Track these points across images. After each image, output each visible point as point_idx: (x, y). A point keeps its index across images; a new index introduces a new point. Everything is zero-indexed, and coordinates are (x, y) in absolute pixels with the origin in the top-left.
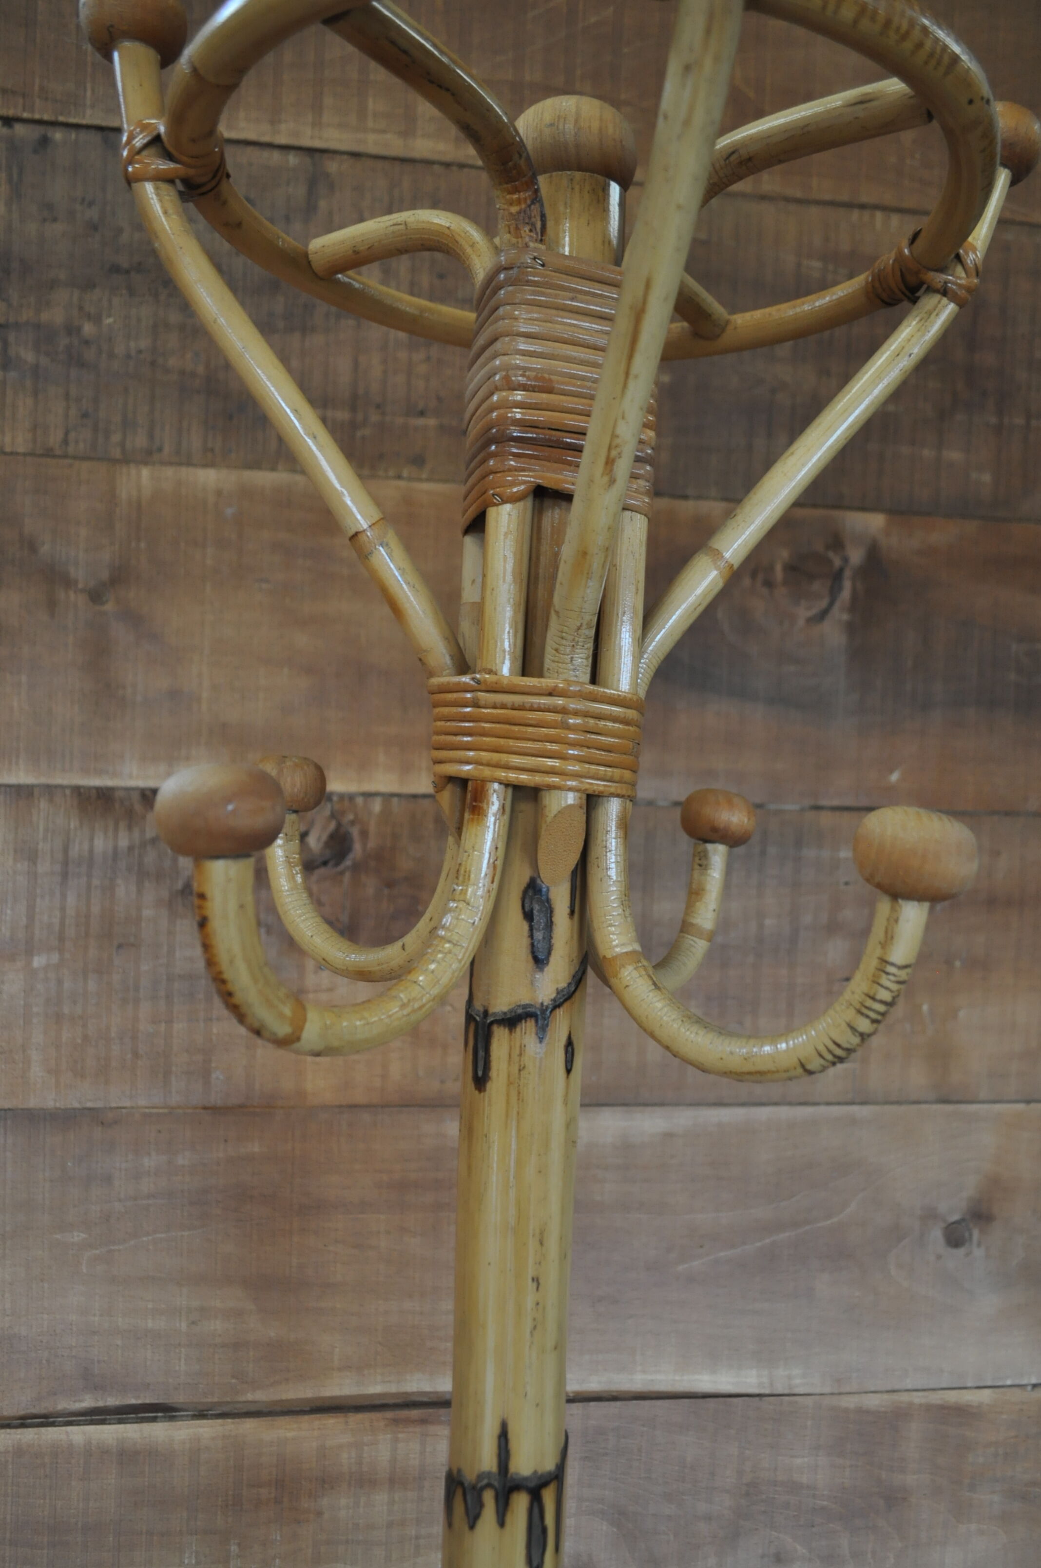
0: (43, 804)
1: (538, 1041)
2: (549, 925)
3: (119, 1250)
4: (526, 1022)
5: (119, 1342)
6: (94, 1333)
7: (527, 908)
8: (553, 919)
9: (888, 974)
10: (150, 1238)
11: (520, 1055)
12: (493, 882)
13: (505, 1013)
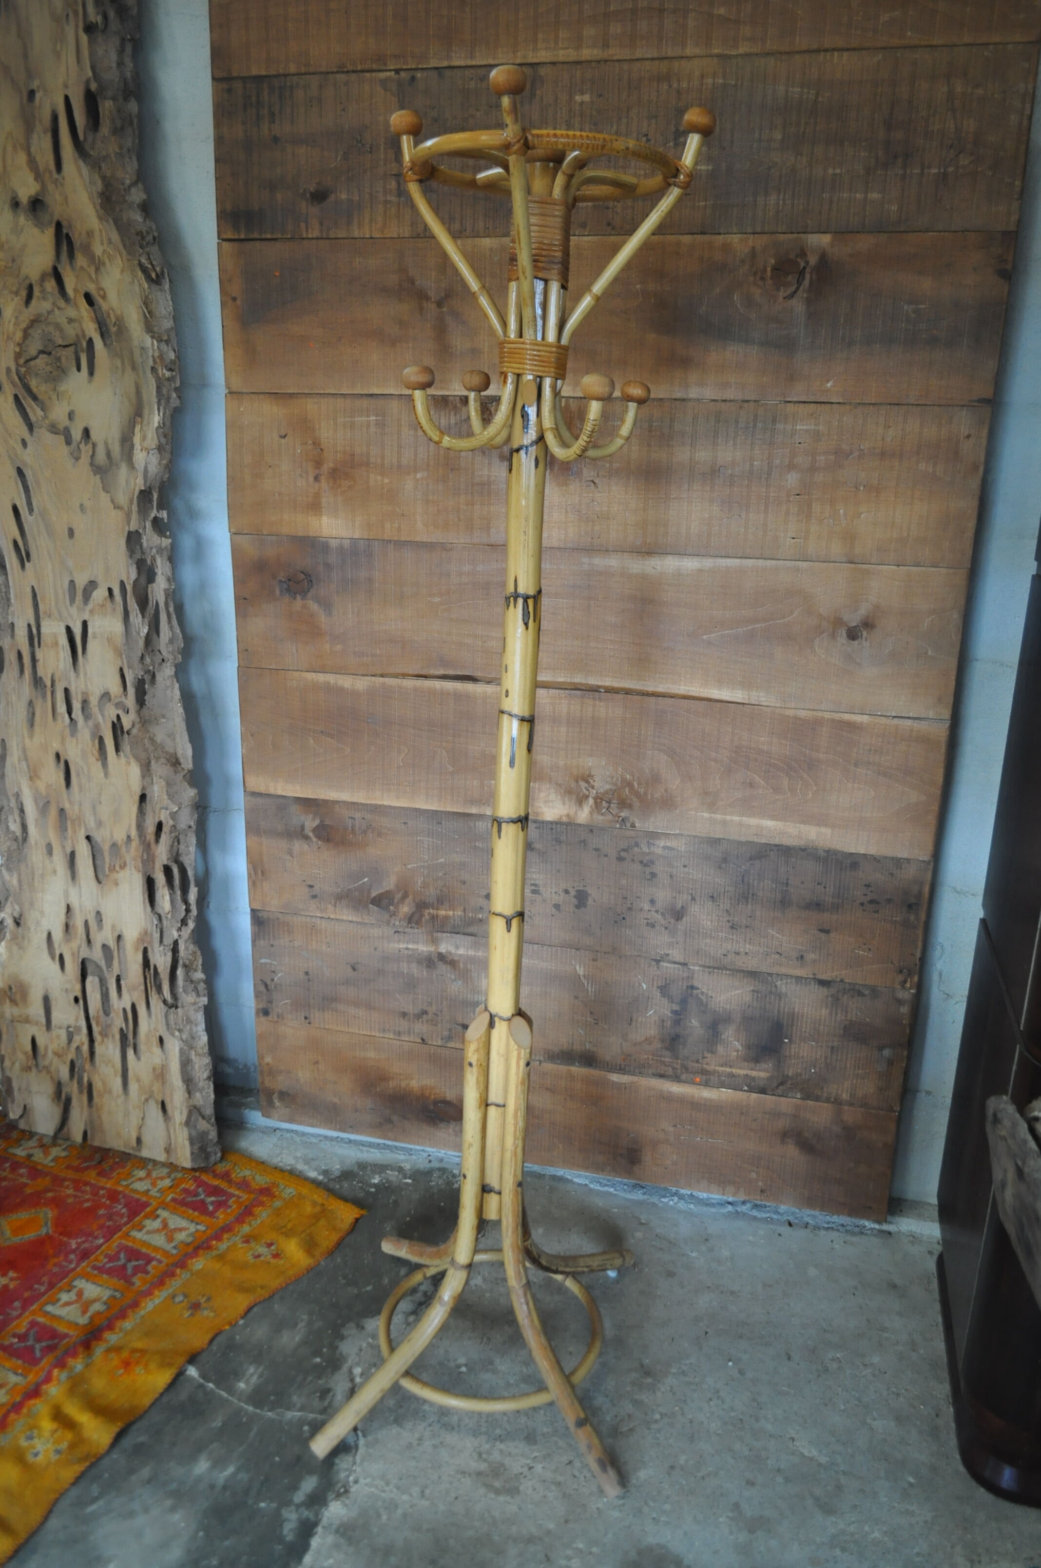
3: (453, 607)
5: (454, 647)
6: (444, 642)
10: (466, 602)
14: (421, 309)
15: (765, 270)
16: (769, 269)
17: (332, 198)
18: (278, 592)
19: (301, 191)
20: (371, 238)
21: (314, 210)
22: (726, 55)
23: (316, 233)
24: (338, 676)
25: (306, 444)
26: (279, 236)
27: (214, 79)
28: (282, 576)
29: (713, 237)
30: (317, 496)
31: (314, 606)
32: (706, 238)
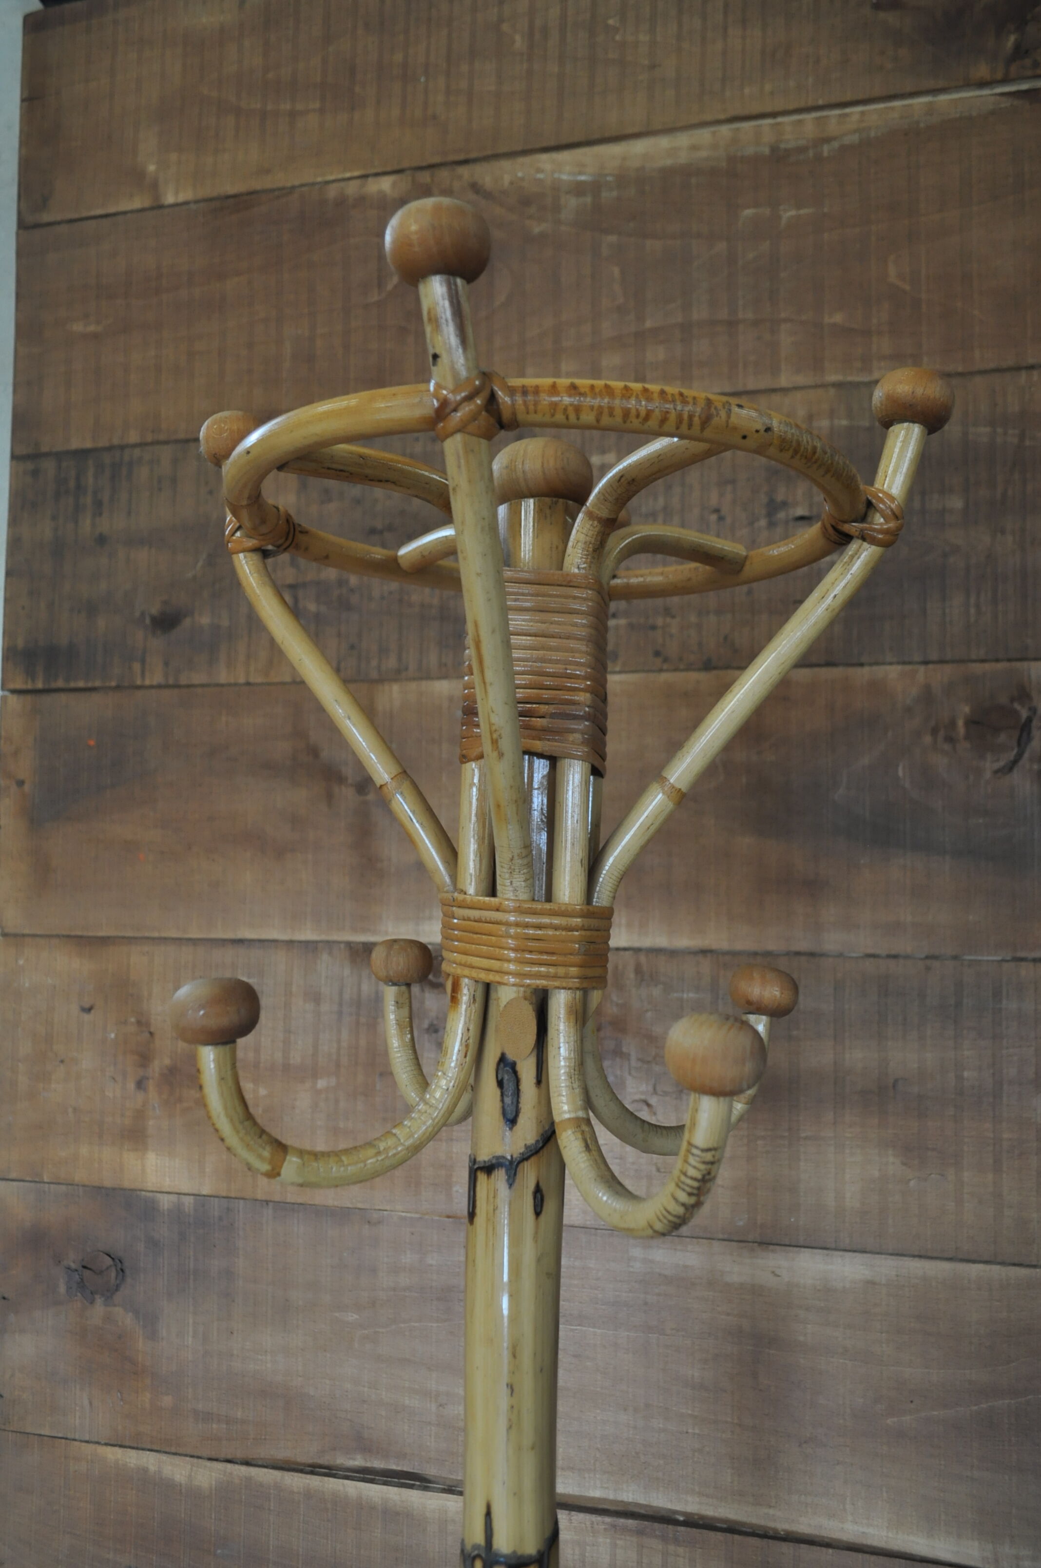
0: (325, 956)
1: (507, 1187)
2: (517, 1092)
3: (383, 1333)
4: (498, 1171)
5: (383, 1413)
6: (364, 1401)
7: (500, 1078)
8: (520, 1087)
9: (693, 1155)
10: (407, 1325)
11: (494, 1197)
12: (465, 1057)
13: (485, 1162)
14: (329, 797)
15: (953, 724)
16: (960, 723)
17: (187, 622)
18: (62, 1289)
19: (137, 614)
20: (248, 684)
21: (157, 643)
22: (851, 383)
23: (157, 678)
24: (164, 1457)
25: (125, 1023)
26: (98, 683)
27: (14, 457)
28: (72, 1259)
29: (851, 671)
30: (140, 1115)
31: (126, 1319)
32: (836, 673)
